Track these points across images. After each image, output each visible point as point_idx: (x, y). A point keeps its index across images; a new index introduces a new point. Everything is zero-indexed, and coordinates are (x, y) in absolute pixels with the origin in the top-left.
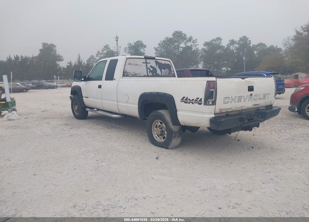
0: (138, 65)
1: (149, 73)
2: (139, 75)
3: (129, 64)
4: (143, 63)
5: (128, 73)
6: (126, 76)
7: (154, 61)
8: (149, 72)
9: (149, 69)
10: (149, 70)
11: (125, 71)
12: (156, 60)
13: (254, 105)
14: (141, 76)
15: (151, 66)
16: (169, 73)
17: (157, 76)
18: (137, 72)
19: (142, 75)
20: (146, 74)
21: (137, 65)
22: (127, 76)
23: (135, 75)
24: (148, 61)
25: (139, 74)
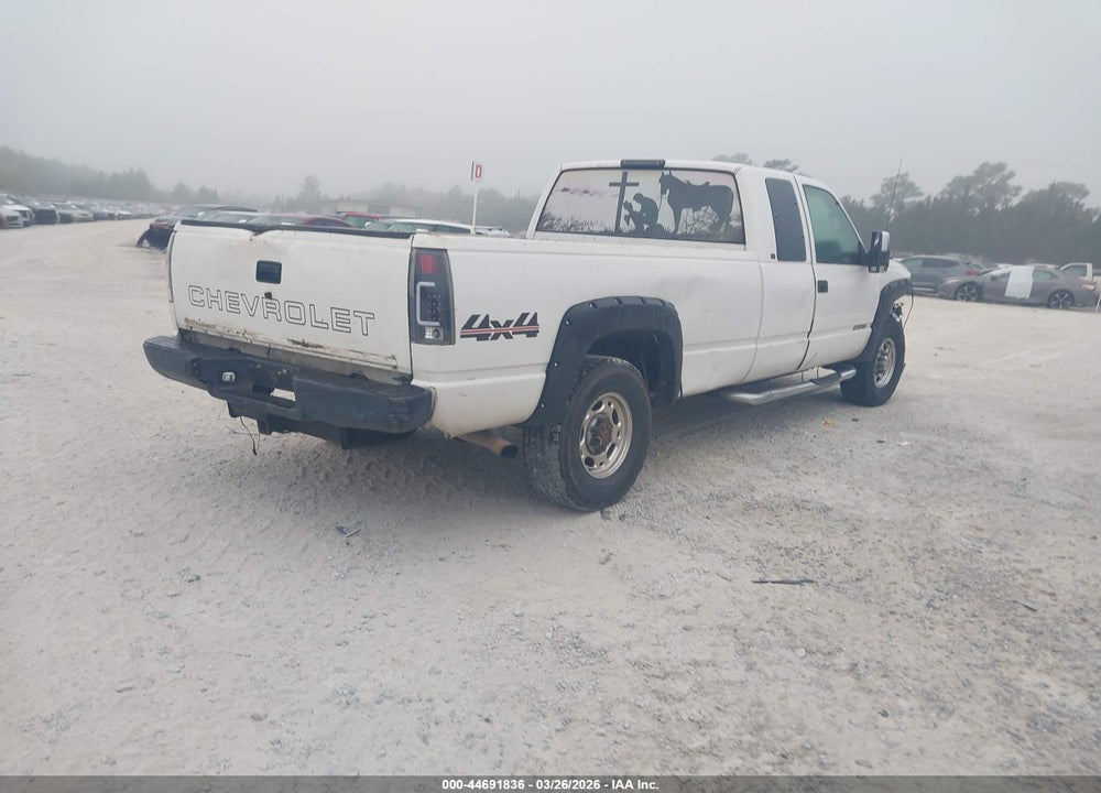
0: (591, 191)
1: (623, 223)
2: (585, 230)
3: (565, 190)
4: (611, 184)
5: (554, 219)
6: (545, 230)
7: (656, 175)
8: (627, 218)
9: (629, 206)
10: (625, 212)
11: (546, 212)
12: (667, 173)
13: (294, 342)
14: (591, 233)
15: (638, 198)
16: (715, 227)
17: (658, 233)
18: (582, 217)
19: (596, 228)
20: (612, 226)
21: (586, 192)
22: (550, 229)
23: (574, 229)
24: (633, 176)
25: (586, 223)
